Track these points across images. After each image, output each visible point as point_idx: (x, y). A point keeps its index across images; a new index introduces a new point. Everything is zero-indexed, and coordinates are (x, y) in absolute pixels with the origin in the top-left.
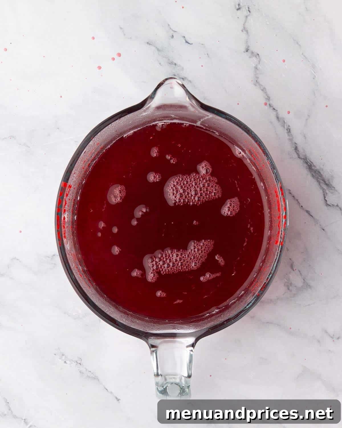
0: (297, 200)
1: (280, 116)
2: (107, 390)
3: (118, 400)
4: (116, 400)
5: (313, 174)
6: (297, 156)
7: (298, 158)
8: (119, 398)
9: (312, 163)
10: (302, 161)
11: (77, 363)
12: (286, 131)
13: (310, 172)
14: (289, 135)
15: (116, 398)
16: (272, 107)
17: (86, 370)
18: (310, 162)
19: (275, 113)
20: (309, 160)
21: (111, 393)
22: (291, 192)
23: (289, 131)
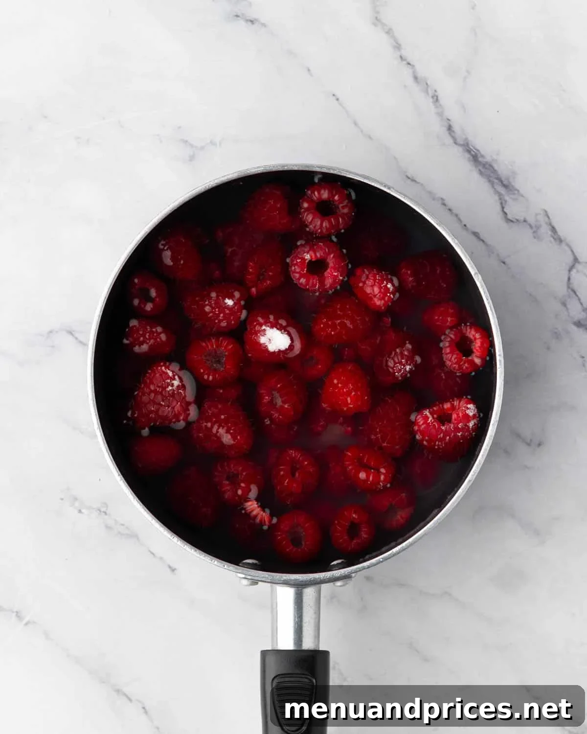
0: (457, 215)
1: (420, 74)
2: (153, 554)
3: (173, 570)
4: (168, 570)
5: (481, 169)
6: (451, 141)
7: (454, 144)
8: (174, 566)
9: (478, 150)
10: (461, 149)
11: (100, 511)
12: (431, 100)
13: (476, 166)
14: (436, 107)
15: (170, 567)
16: (405, 60)
17: (116, 522)
18: (474, 150)
19: (411, 70)
20: (472, 146)
21: (161, 558)
22: (446, 202)
23: (436, 99)
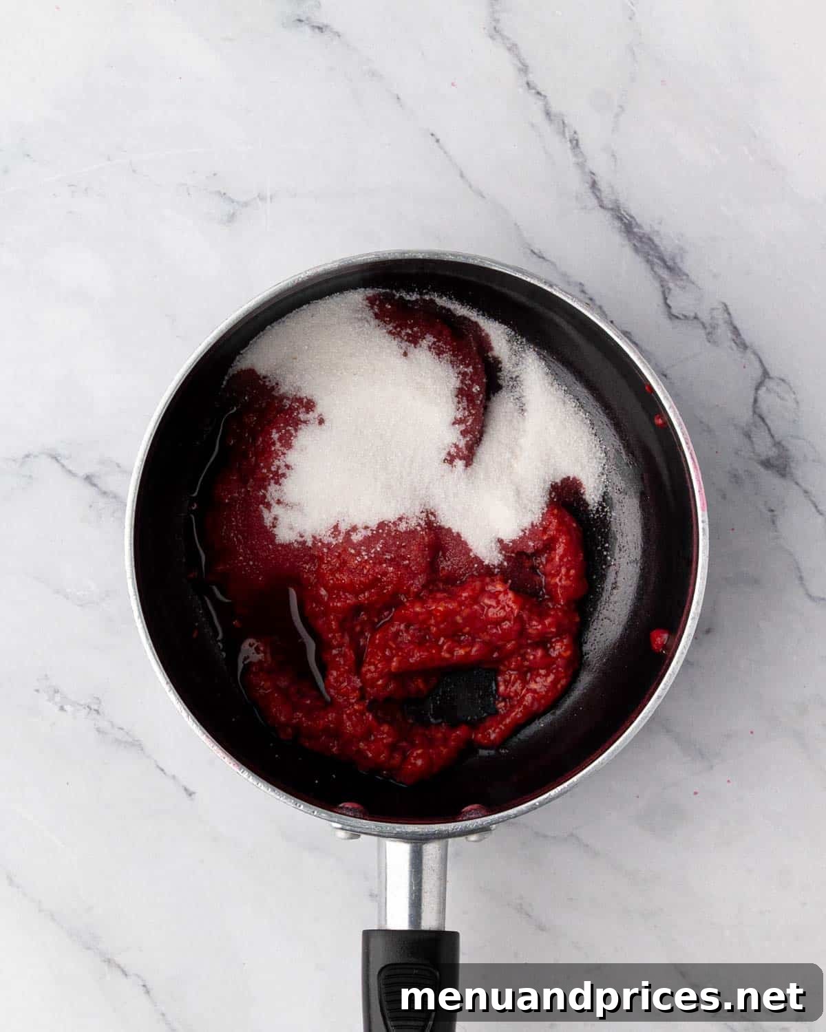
0: (600, 307)
1: (555, 108)
2: (162, 770)
3: (190, 794)
4: (184, 794)
5: (636, 244)
6: (595, 202)
7: (599, 208)
8: (192, 789)
9: (632, 217)
10: (609, 215)
11: (91, 709)
12: (569, 145)
13: (629, 240)
14: (575, 155)
15: (186, 790)
16: (534, 88)
17: (113, 725)
18: (627, 216)
19: (541, 103)
20: (624, 211)
21: (174, 777)
22: (586, 288)
23: (575, 144)
